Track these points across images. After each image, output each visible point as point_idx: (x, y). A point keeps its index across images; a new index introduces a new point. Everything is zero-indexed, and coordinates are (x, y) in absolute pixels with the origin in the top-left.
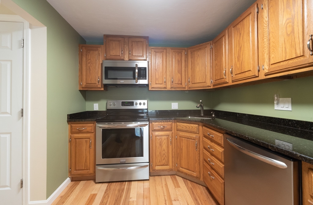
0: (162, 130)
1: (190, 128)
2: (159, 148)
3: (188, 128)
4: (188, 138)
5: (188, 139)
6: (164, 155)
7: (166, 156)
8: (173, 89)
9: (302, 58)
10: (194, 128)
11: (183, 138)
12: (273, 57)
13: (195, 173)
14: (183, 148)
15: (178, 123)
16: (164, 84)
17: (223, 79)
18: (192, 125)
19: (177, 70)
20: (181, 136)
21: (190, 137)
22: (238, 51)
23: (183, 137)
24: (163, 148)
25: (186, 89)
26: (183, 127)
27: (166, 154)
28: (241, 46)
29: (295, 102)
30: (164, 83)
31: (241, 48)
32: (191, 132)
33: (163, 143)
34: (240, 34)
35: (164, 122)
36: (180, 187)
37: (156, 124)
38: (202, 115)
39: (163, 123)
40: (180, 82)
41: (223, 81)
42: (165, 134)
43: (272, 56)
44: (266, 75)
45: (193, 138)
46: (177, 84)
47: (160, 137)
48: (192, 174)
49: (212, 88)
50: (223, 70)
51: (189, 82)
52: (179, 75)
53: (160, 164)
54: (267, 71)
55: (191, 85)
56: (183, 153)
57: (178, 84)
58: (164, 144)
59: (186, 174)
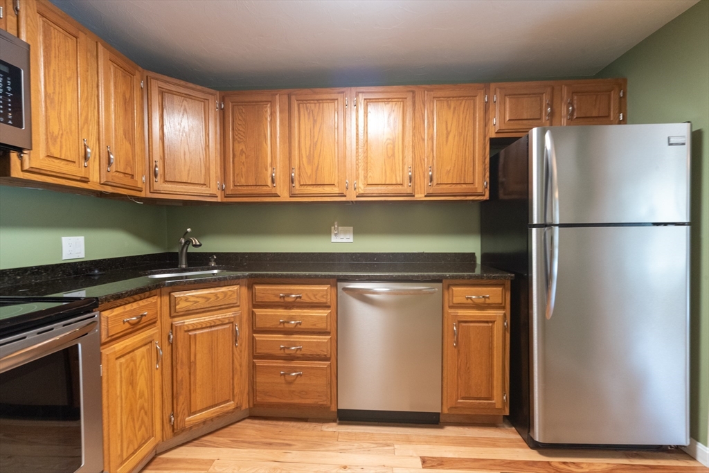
0: (135, 328)
1: (218, 298)
2: (126, 398)
3: (213, 298)
4: (213, 324)
5: (213, 329)
6: (143, 411)
7: (146, 413)
8: (109, 189)
9: (400, 187)
10: (231, 295)
11: (198, 332)
12: (370, 176)
13: (232, 402)
14: (199, 356)
15: (177, 295)
16: (83, 163)
17: (265, 188)
18: (224, 289)
19: (122, 129)
20: (191, 328)
21: (219, 320)
22: (310, 148)
23: (199, 326)
24: (138, 392)
25: (143, 195)
26: (196, 302)
27: (146, 405)
28: (317, 141)
29: (357, 233)
30: (83, 161)
31: (315, 144)
32: (221, 308)
33: (139, 372)
34: (315, 121)
35: (136, 301)
36: (213, 461)
37: (116, 316)
38: (184, 266)
39: (135, 305)
40: (129, 168)
41: (264, 190)
42: (143, 340)
43: (370, 174)
44: (357, 197)
45: (227, 321)
46: (122, 175)
47: (128, 357)
48: (226, 410)
49: (219, 201)
50: (267, 170)
51: (156, 176)
52: (128, 146)
53: (131, 451)
54: (362, 192)
55: (159, 185)
56: (198, 370)
57: (124, 173)
58: (141, 375)
59: (204, 422)
